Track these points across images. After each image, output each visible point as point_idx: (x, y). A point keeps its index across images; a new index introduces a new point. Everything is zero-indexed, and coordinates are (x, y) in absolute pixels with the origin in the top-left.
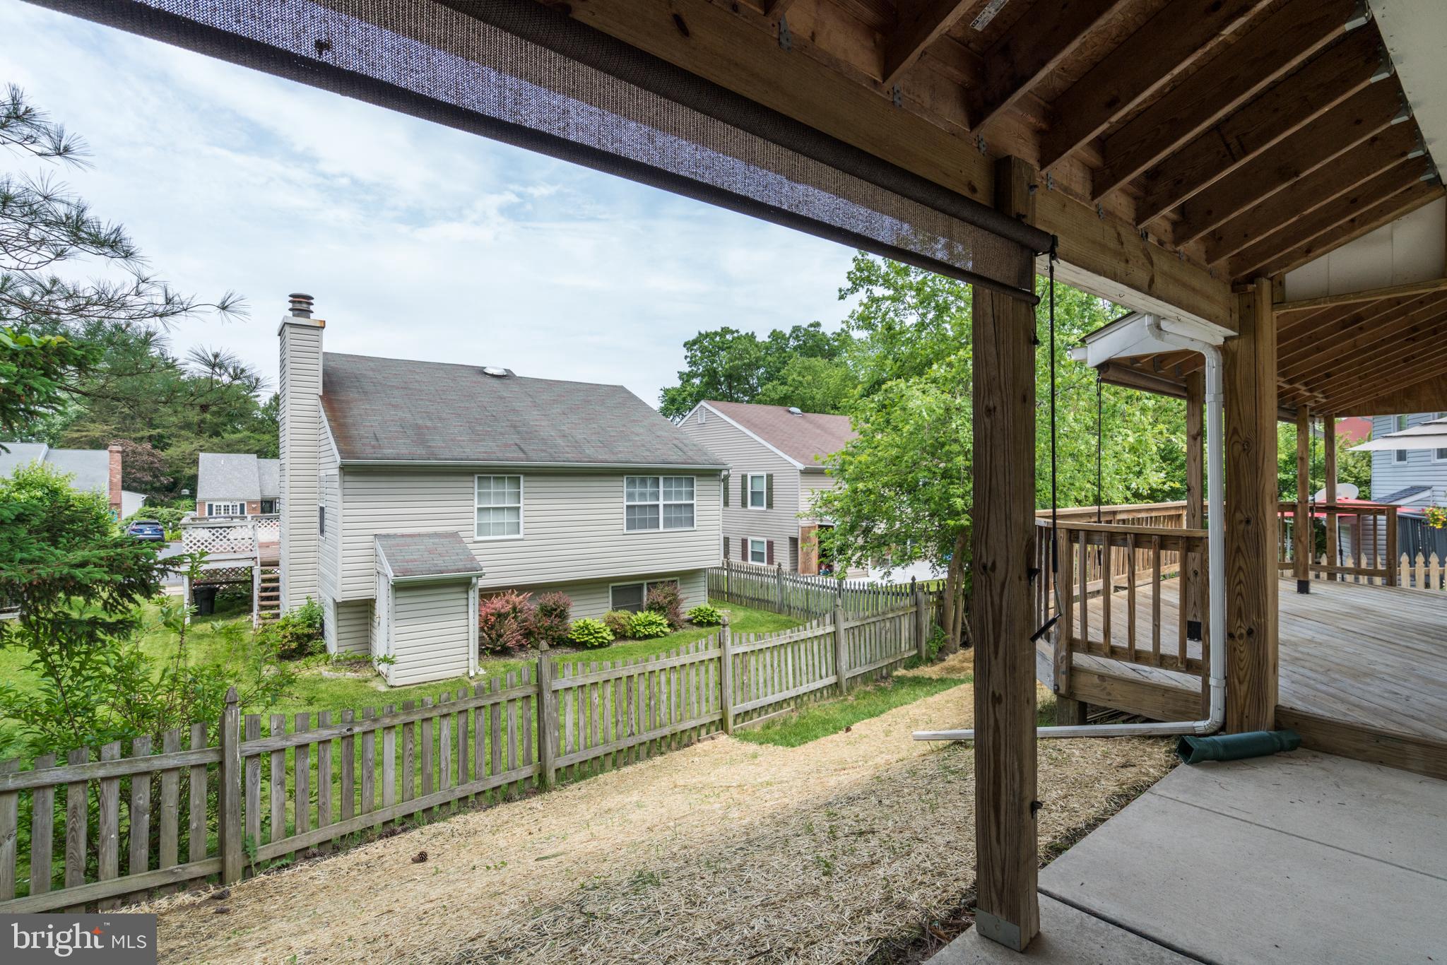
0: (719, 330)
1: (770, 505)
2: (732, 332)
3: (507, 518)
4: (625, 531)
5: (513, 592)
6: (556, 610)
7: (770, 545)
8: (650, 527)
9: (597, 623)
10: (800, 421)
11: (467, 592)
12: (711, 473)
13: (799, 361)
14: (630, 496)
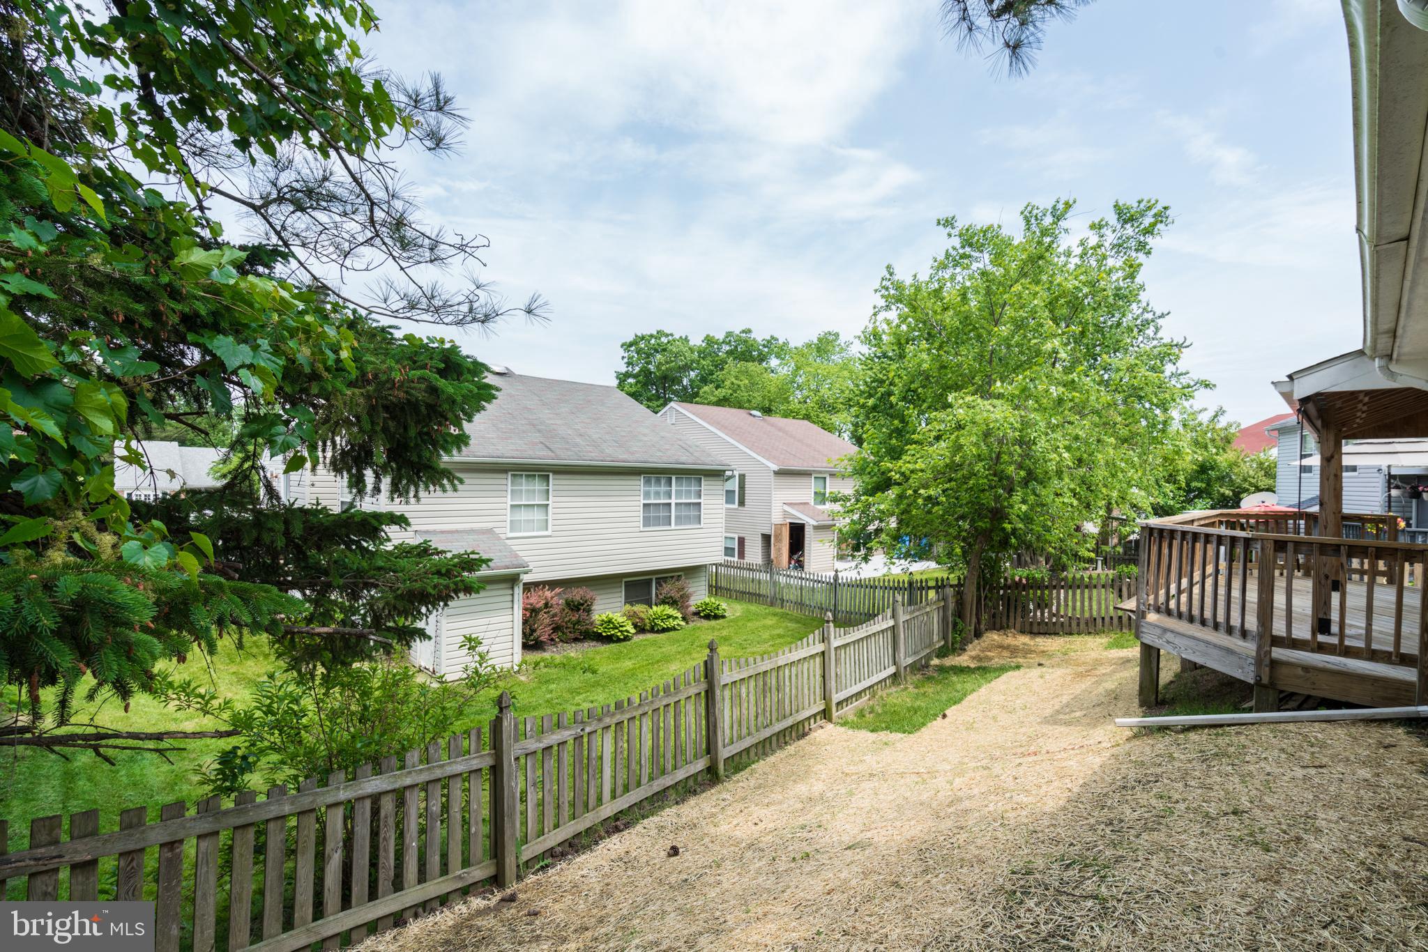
0: (655, 333)
1: (742, 503)
2: (667, 335)
3: (537, 515)
4: (642, 529)
5: (544, 587)
6: (582, 605)
7: (742, 541)
8: (663, 525)
9: (618, 618)
10: (762, 423)
11: (513, 588)
12: (716, 474)
13: (732, 366)
14: (647, 495)
